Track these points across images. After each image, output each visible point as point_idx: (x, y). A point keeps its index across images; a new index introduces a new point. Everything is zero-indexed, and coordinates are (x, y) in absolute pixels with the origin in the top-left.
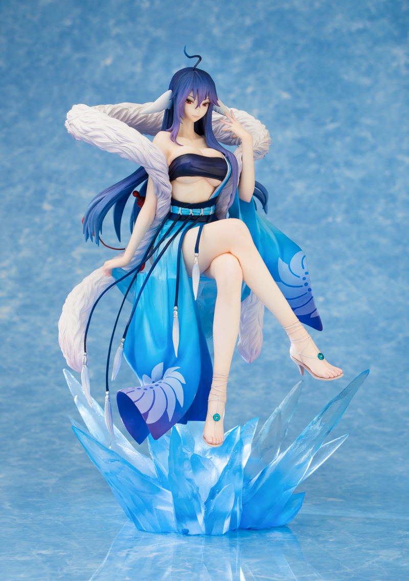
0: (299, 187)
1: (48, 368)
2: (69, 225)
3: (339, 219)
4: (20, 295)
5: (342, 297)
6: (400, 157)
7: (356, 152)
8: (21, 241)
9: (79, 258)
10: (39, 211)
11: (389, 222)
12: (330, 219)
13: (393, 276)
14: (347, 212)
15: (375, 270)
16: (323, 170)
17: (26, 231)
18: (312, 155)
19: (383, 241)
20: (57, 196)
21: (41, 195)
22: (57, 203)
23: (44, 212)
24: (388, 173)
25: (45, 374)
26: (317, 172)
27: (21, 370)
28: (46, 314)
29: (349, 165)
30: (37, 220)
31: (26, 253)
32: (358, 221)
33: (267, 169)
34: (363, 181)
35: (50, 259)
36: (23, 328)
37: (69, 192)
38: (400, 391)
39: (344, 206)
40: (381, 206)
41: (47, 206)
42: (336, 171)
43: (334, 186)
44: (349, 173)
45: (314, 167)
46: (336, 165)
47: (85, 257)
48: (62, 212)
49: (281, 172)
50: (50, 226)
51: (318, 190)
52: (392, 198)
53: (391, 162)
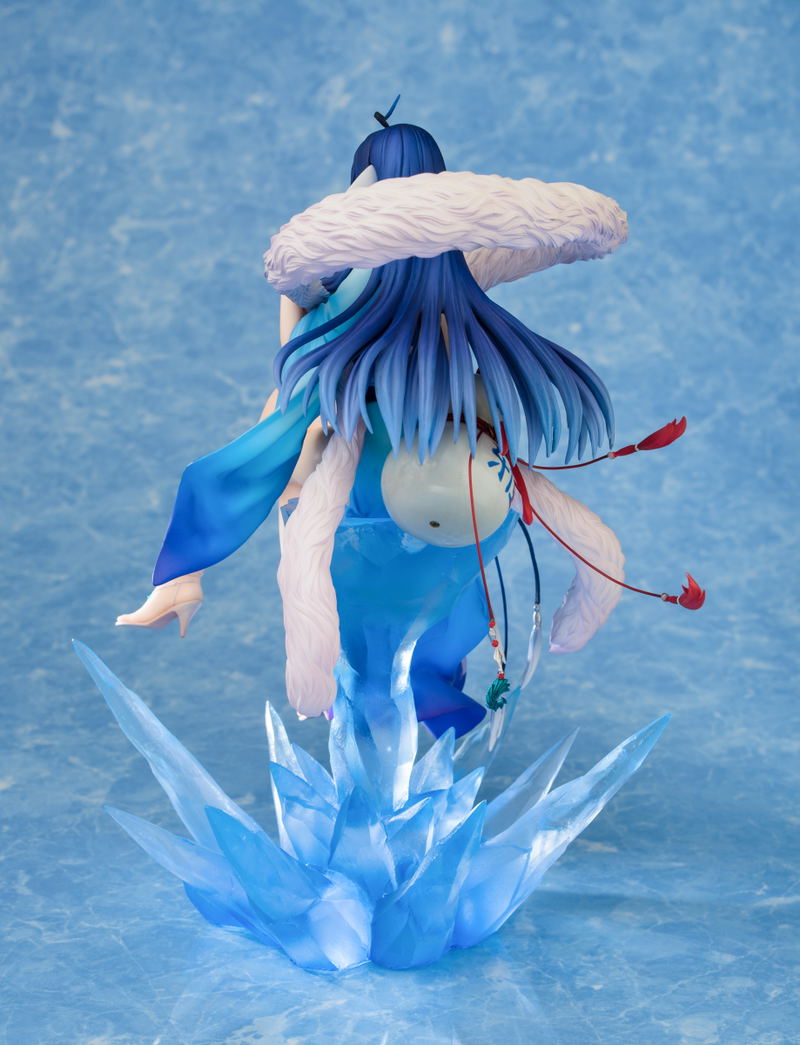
0: (537, 88)
1: (75, 487)
2: (103, 170)
3: (610, 157)
4: (18, 321)
5: (614, 323)
6: (728, 28)
7: (646, 16)
8: (15, 205)
9: (124, 239)
10: (48, 140)
11: (704, 163)
12: (594, 157)
13: (709, 278)
14: (626, 141)
15: (675, 266)
16: (581, 54)
17: (24, 181)
18: (561, 23)
19: (694, 203)
20: (78, 109)
21: (48, 104)
22: (78, 122)
23: (56, 141)
24: (703, 60)
25: (72, 502)
26: (572, 56)
27: (27, 492)
28: (66, 363)
29: (631, 43)
30: (43, 158)
31: (24, 230)
32: (645, 161)
33: (475, 52)
34: (657, 77)
35: (70, 243)
36: (25, 394)
37: (101, 99)
38: (717, 535)
39: (620, 129)
40: (689, 130)
41: (60, 130)
42: (606, 55)
43: (603, 87)
44: (631, 61)
45: (565, 47)
46: (607, 43)
47: (135, 238)
48: (89, 141)
49: (502, 58)
50: (69, 170)
51: (573, 96)
52: (710, 113)
53: (710, 38)
